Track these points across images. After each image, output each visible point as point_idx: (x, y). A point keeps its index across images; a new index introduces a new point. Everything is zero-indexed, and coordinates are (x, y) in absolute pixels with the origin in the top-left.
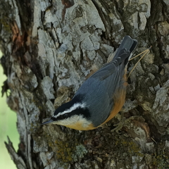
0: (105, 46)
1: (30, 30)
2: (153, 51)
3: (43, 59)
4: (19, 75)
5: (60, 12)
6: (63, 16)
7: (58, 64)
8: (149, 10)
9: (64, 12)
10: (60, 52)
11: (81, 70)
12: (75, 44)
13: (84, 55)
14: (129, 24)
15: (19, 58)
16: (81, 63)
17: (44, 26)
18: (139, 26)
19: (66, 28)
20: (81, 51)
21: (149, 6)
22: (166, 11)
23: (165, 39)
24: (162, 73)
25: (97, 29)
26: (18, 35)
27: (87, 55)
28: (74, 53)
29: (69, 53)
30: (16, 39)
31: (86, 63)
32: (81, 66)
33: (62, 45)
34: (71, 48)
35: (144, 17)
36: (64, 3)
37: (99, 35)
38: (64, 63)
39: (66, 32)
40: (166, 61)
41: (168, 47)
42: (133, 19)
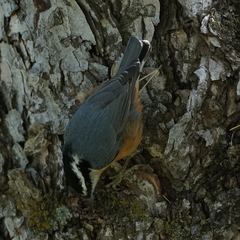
0: (95, 65)
2: (164, 72)
3: (8, 85)
5: (30, 18)
6: (36, 24)
8: (158, 14)
9: (37, 17)
10: (32, 75)
11: (61, 100)
12: (52, 63)
13: (66, 79)
14: (129, 34)
16: (62, 90)
17: (9, 38)
19: (40, 40)
20: (62, 73)
21: (158, 8)
22: (182, 15)
23: (181, 55)
24: (177, 103)
25: (84, 41)
27: (70, 79)
28: (51, 77)
29: (45, 76)
31: (70, 90)
32: (62, 94)
33: (35, 65)
34: (47, 69)
35: (150, 24)
36: (36, 5)
37: (87, 50)
38: (38, 91)
39: (39, 45)
40: (183, 86)
41: (186, 66)
42: (136, 27)
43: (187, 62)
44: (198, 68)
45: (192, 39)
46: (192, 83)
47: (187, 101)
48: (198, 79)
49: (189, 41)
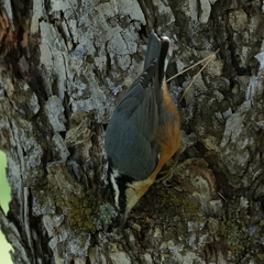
0: (145, 47)
1: (27, 22)
2: (221, 56)
3: (48, 69)
4: (10, 94)
6: (80, 1)
7: (71, 76)
10: (75, 58)
11: (107, 85)
12: (98, 44)
13: (112, 62)
14: (183, 13)
15: (11, 66)
16: (108, 74)
17: (50, 16)
18: (199, 16)
19: (84, 19)
20: (108, 56)
23: (241, 37)
24: (235, 91)
25: (133, 21)
26: (8, 30)
27: (116, 62)
28: (96, 60)
29: (89, 59)
30: (5, 37)
31: (116, 75)
33: (79, 47)
34: (92, 51)
37: (136, 30)
38: (82, 75)
39: (83, 25)
40: (242, 72)
41: (245, 50)
42: (191, 6)
43: (246, 45)
44: (259, 52)
45: (253, 20)
46: (252, 68)
47: (246, 88)
48: (259, 64)
49: (249, 22)
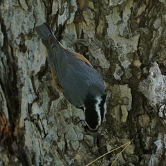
1: (17, 121)
4: (6, 164)
7: (43, 154)
15: (7, 147)
18: (120, 118)
26: (5, 125)
30: (4, 129)
